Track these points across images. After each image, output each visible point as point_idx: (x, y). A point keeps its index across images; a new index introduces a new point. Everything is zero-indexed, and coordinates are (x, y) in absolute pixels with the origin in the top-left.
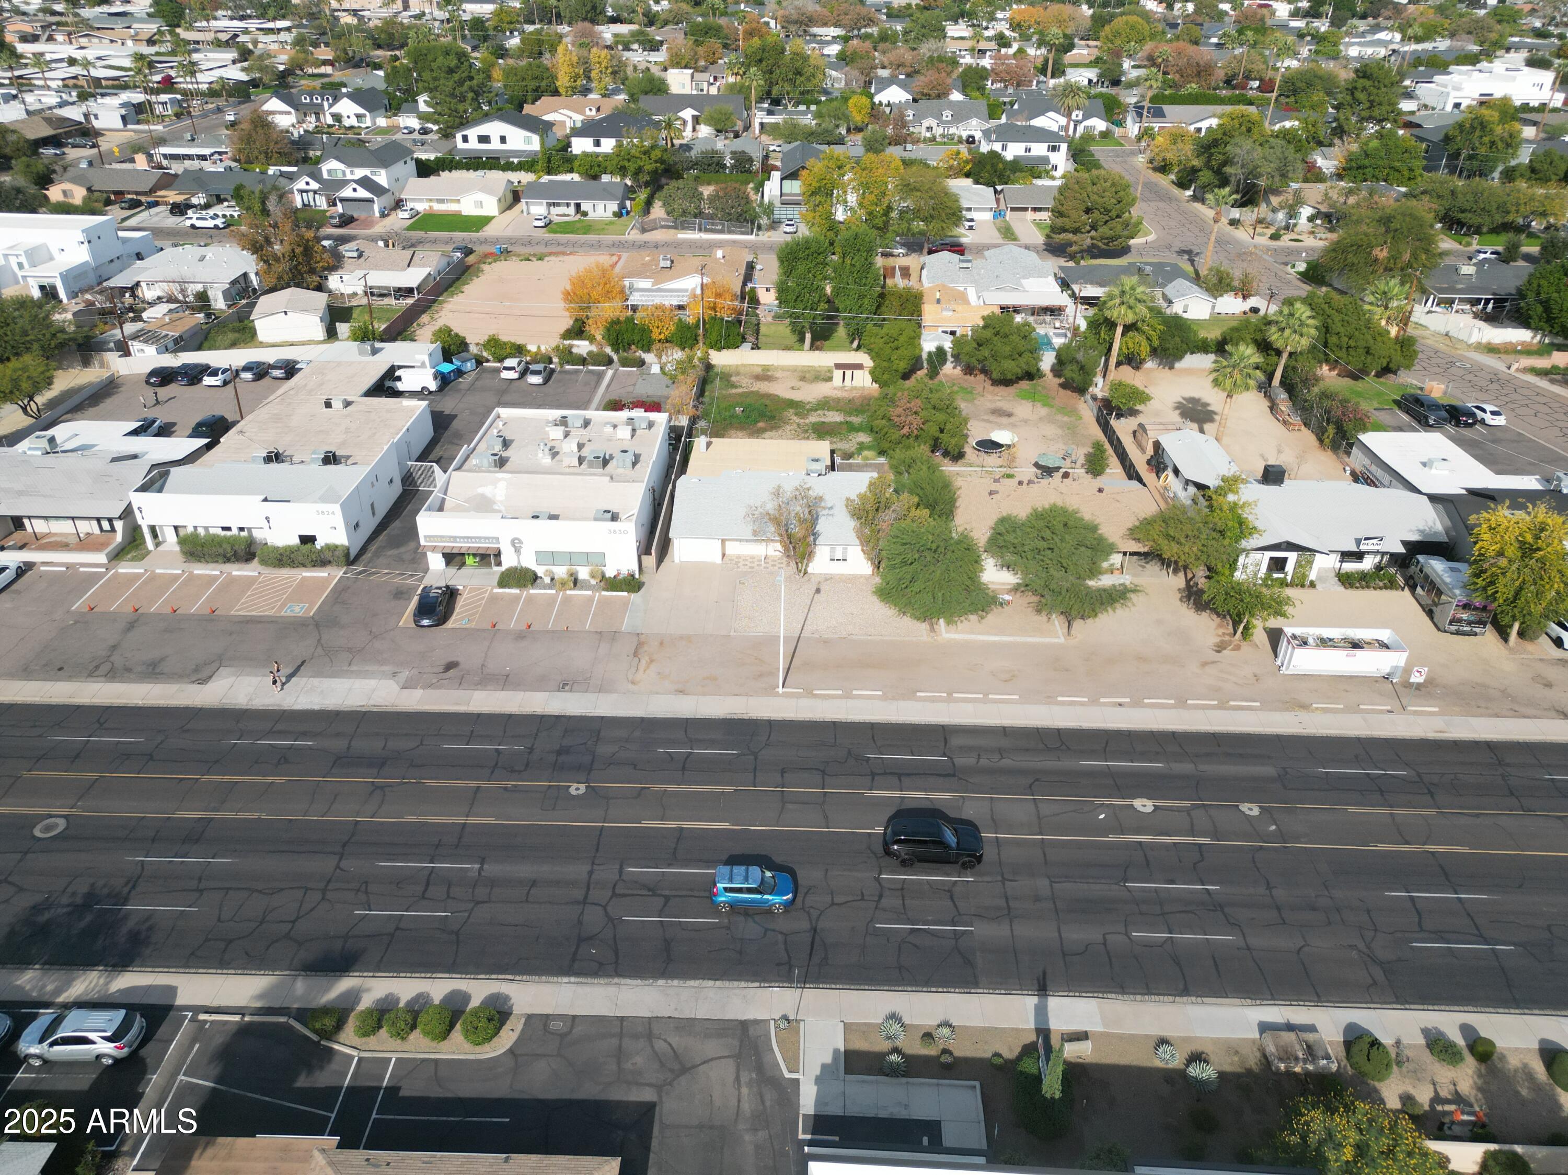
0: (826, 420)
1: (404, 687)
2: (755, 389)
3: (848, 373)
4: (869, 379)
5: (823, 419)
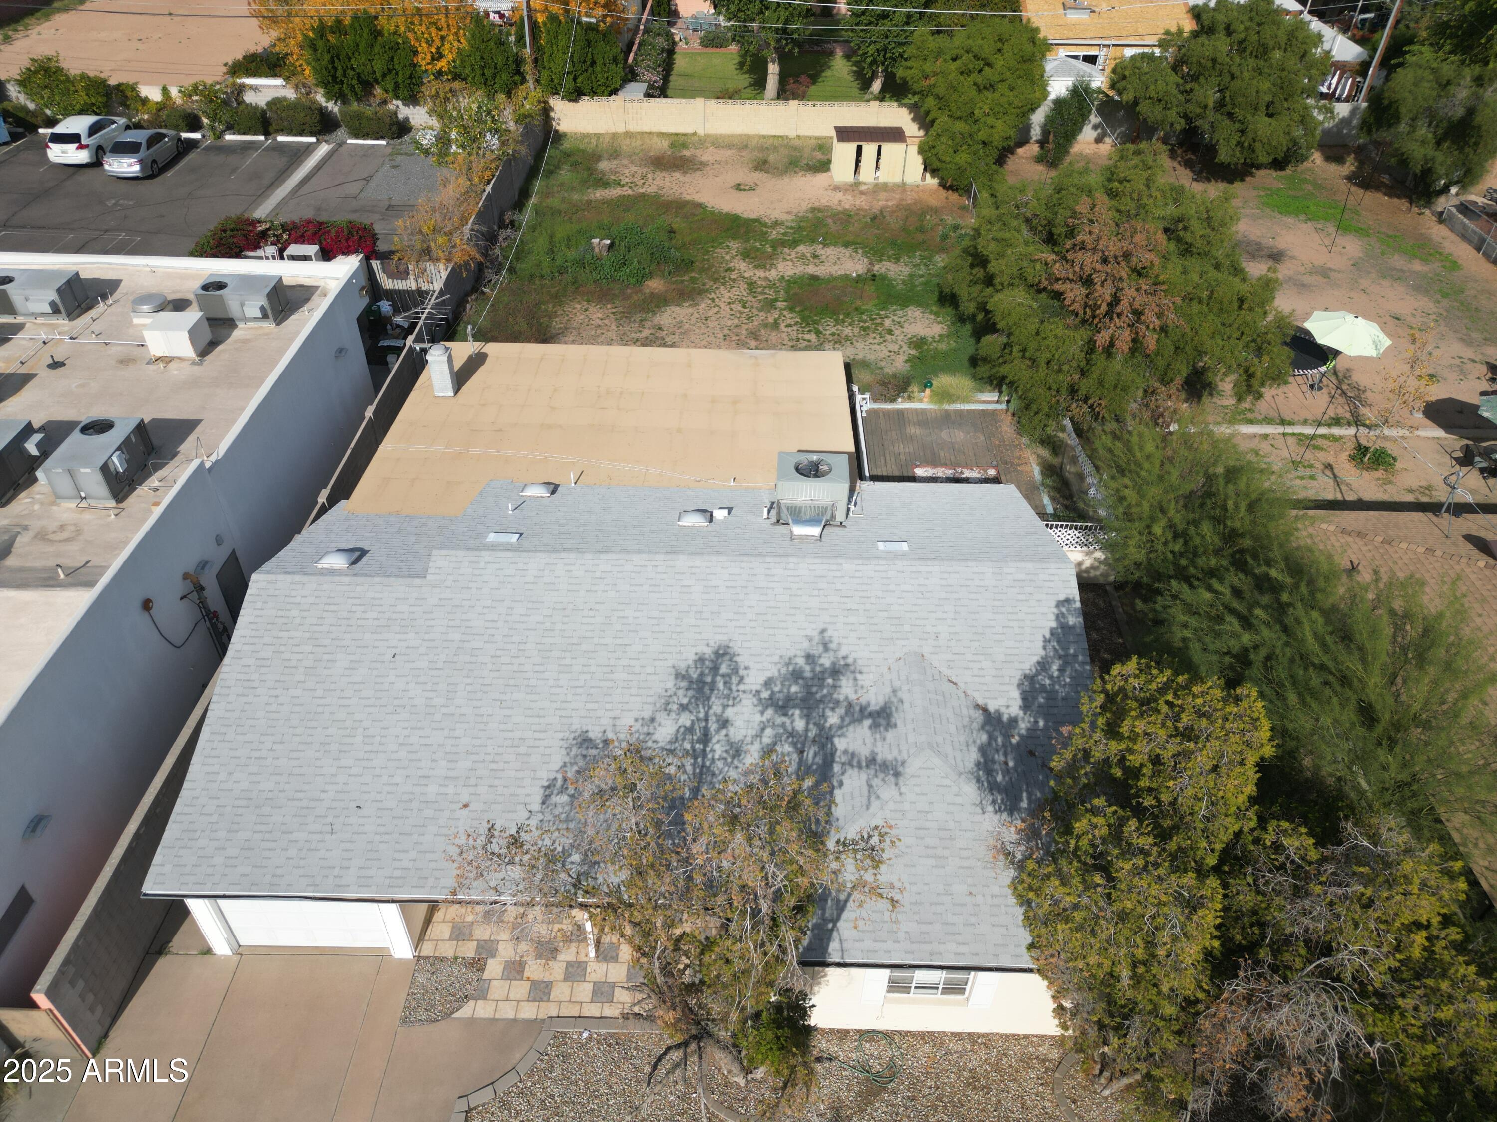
0: (821, 271)
3: (870, 149)
4: (916, 163)
5: (811, 269)
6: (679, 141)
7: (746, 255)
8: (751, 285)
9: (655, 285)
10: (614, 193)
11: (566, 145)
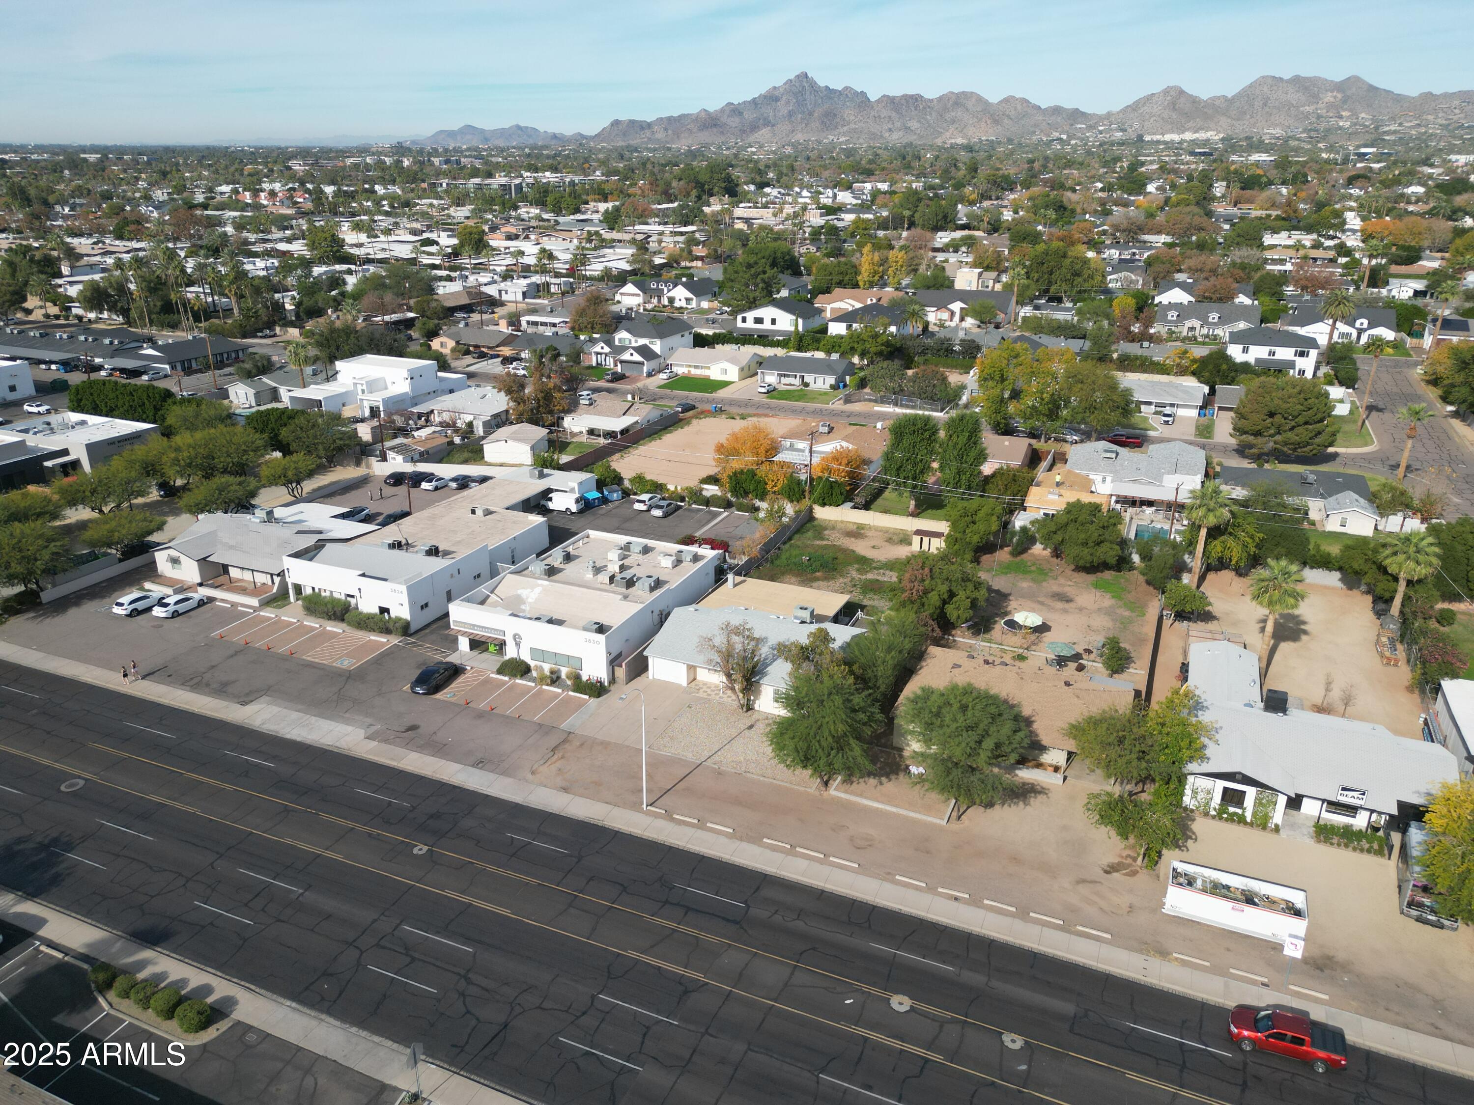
1: (367, 738)
2: (838, 543)
3: (927, 540)
4: (943, 546)
5: (879, 578)
6: (861, 527)
7: (858, 570)
8: (853, 579)
9: (818, 574)
10: (824, 543)
11: (816, 523)
